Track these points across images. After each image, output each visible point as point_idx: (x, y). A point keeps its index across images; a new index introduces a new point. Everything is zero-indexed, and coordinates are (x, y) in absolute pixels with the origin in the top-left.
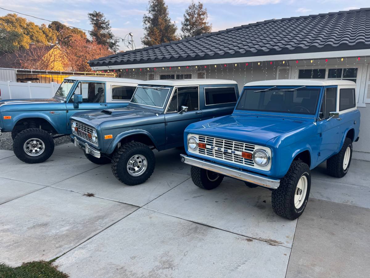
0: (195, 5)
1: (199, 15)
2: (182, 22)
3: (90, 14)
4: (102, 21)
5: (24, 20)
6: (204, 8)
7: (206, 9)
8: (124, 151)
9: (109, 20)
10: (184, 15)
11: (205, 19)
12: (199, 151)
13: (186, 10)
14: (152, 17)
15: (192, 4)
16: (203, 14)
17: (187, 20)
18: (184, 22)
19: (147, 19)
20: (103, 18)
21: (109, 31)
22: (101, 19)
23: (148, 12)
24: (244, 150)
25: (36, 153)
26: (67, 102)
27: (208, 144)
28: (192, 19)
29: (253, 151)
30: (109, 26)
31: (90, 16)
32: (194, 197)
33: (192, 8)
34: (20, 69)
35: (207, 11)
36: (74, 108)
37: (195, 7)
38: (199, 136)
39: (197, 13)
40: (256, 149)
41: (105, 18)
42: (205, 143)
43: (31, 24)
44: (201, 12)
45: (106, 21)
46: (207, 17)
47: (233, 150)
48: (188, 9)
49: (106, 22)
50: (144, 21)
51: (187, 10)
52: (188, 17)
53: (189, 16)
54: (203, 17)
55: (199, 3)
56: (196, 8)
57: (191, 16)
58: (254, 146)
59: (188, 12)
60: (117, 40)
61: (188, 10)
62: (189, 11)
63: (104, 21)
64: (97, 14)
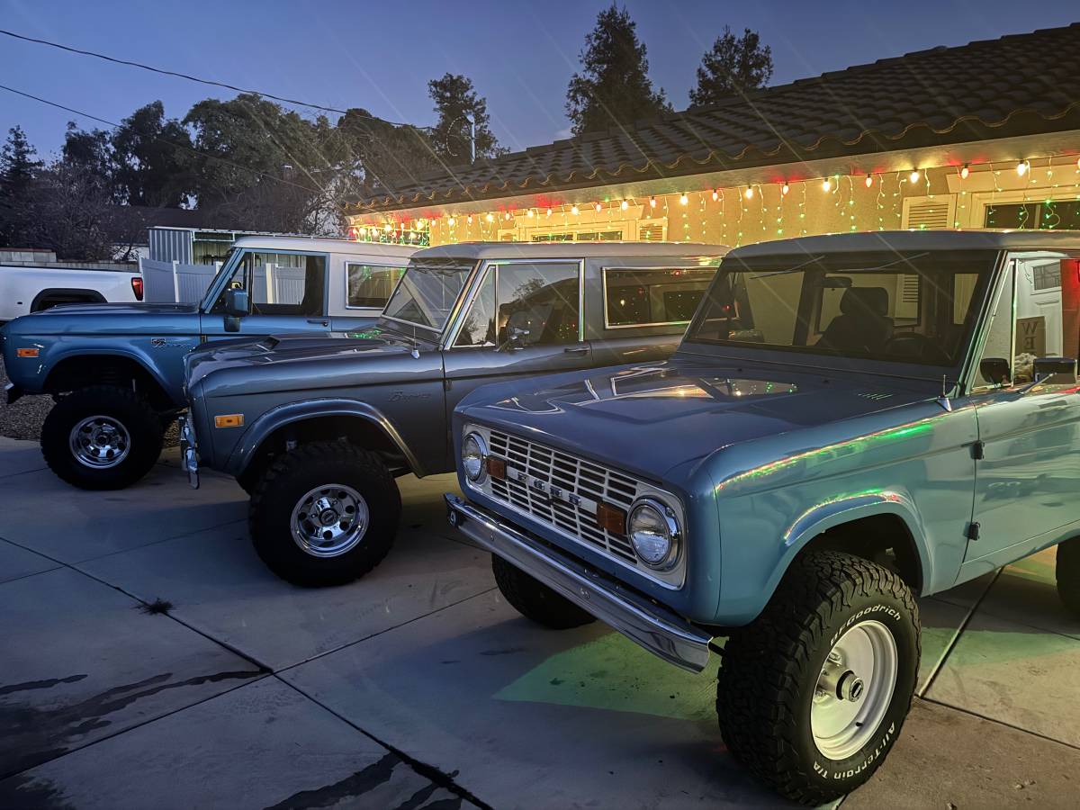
0: (733, 38)
1: (745, 67)
2: (692, 91)
3: (435, 84)
4: (465, 101)
5: (276, 108)
6: (761, 45)
7: (768, 48)
8: (280, 469)
9: (484, 99)
10: (699, 70)
11: (764, 79)
12: (493, 486)
13: (706, 55)
14: (595, 79)
15: (726, 36)
16: (758, 65)
17: (705, 84)
18: (699, 90)
19: (579, 88)
20: (470, 93)
21: (482, 127)
22: (462, 94)
23: (584, 66)
24: (604, 496)
25: (109, 461)
26: (207, 312)
27: (512, 465)
28: (724, 81)
29: (628, 501)
30: (483, 115)
31: (434, 89)
32: (486, 654)
33: (724, 50)
34: (205, 230)
35: (770, 56)
36: (226, 330)
37: (733, 45)
38: (492, 433)
39: (739, 61)
40: (638, 494)
41: (474, 93)
42: (506, 457)
43: (293, 116)
44: (751, 57)
45: (477, 99)
46: (770, 72)
47: (575, 493)
48: (713, 52)
49: (477, 104)
50: (571, 94)
51: (707, 58)
52: (710, 75)
53: (714, 73)
54: (759, 72)
55: (748, 31)
56: (736, 46)
57: (719, 73)
58: (635, 483)
59: (710, 60)
60: (505, 151)
61: (711, 55)
62: (713, 59)
63: (472, 99)
64: (453, 82)
